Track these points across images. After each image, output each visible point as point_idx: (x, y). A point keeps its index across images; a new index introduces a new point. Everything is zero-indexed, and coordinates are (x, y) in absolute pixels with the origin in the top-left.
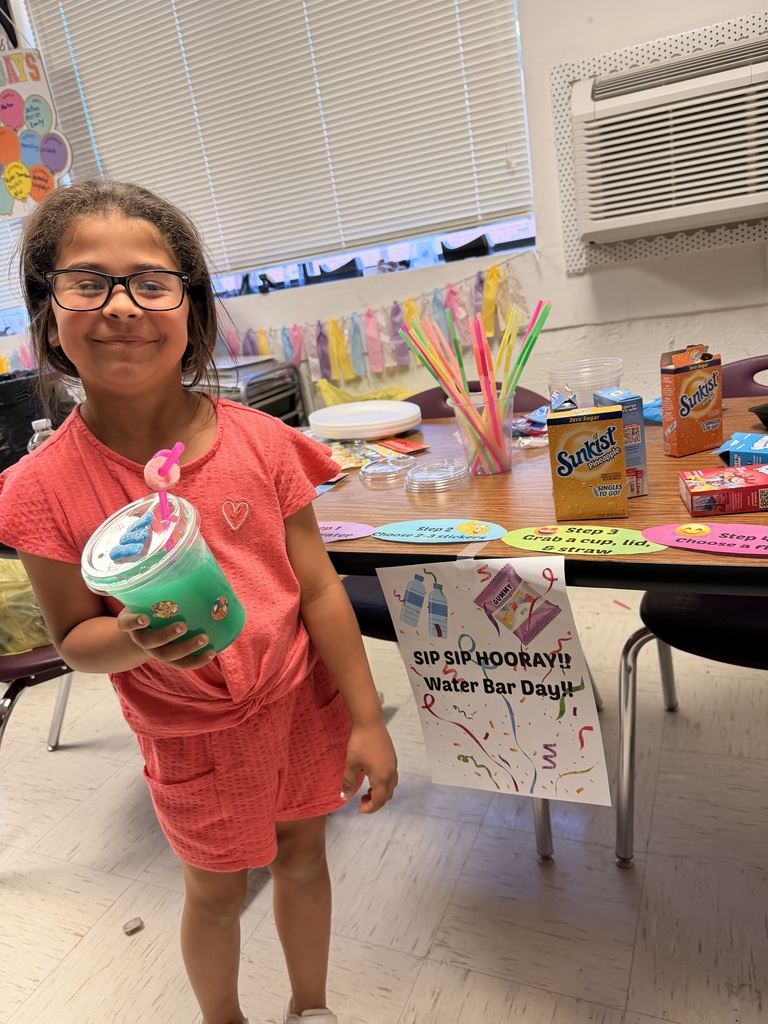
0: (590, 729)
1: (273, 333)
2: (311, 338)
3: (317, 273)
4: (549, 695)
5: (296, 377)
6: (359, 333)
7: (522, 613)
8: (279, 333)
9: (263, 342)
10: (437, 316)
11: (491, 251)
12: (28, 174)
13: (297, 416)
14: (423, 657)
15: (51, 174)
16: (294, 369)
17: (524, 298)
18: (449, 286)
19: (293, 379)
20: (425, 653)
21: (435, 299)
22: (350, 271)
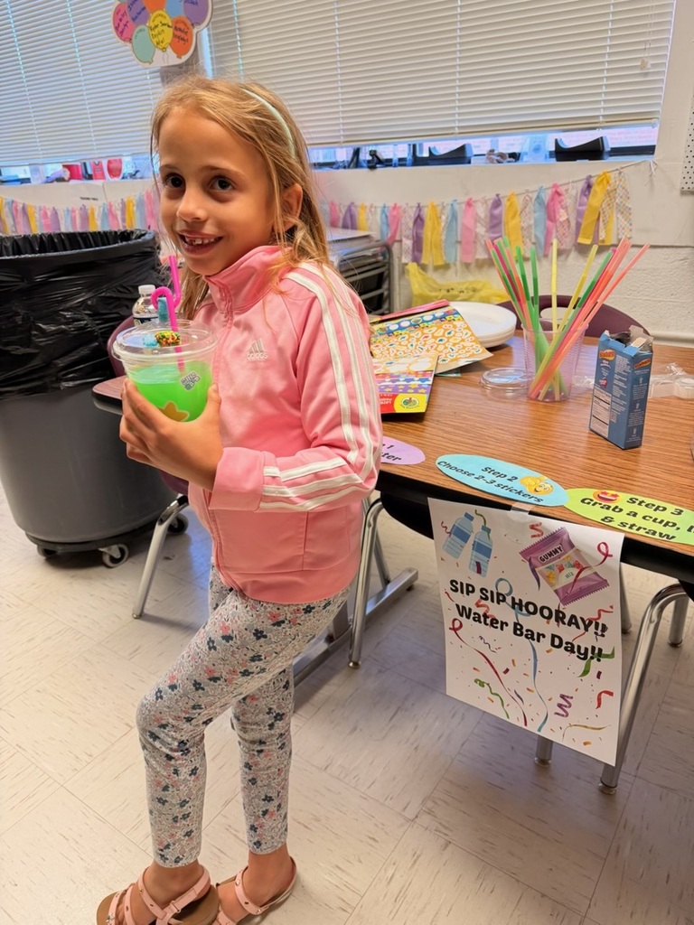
0: (611, 694)
1: (373, 210)
2: (408, 220)
3: (426, 154)
4: (577, 654)
5: (387, 256)
6: (456, 220)
7: (567, 576)
8: (379, 211)
9: (362, 218)
10: (536, 215)
11: (605, 156)
12: (170, 24)
13: (382, 294)
14: (459, 586)
15: (191, 27)
16: (387, 249)
17: (630, 209)
18: (555, 186)
19: (385, 258)
20: (462, 584)
21: (538, 197)
22: (459, 157)
